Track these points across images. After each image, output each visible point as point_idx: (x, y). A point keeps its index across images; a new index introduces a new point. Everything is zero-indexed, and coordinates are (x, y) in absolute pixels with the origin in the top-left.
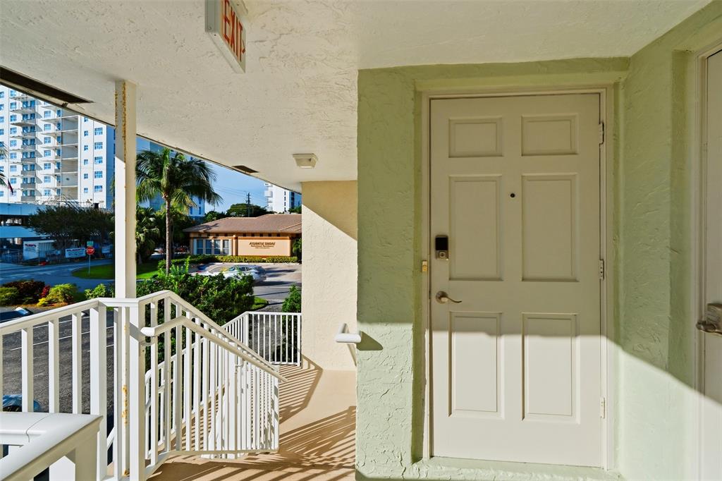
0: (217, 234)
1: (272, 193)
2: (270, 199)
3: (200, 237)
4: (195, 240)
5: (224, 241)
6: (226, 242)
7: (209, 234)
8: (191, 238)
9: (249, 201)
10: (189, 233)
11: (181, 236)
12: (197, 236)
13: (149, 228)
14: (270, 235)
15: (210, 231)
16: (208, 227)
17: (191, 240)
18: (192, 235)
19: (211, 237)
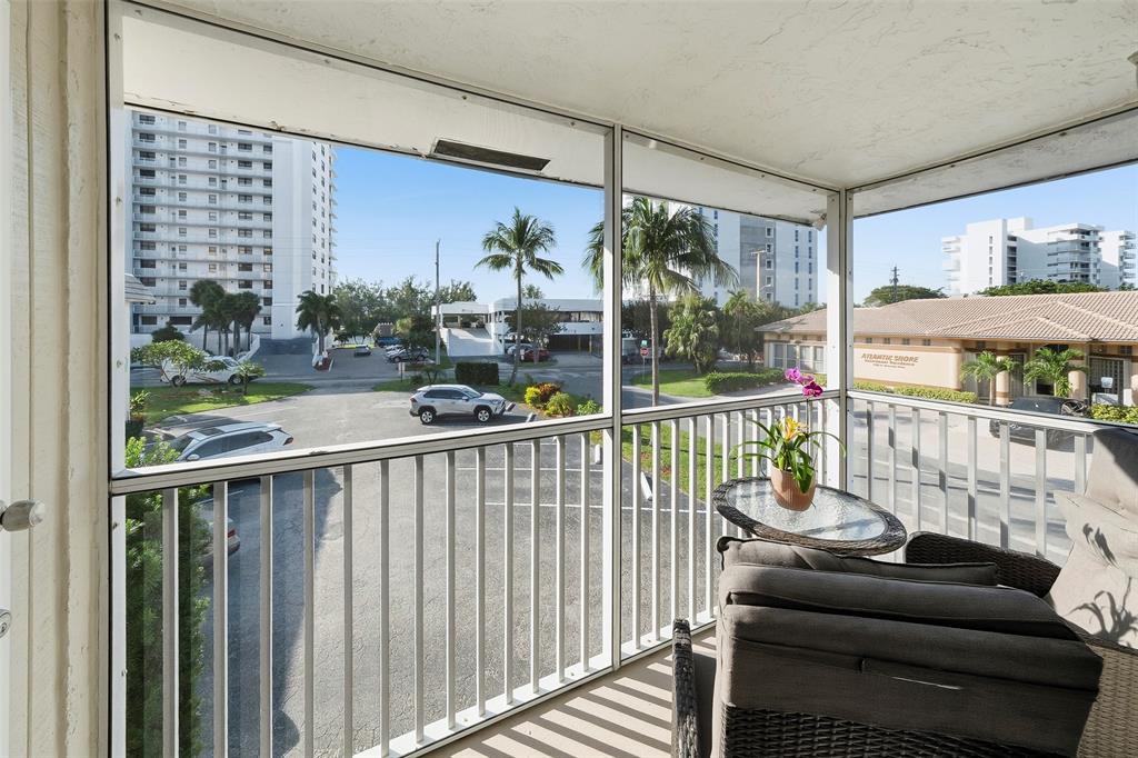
0: (805, 337)
1: (958, 263)
2: (953, 274)
3: (778, 342)
4: (772, 345)
5: (815, 348)
6: (818, 350)
7: (792, 336)
8: (765, 341)
9: (896, 280)
10: (762, 334)
11: (751, 336)
12: (775, 338)
13: (705, 326)
14: (906, 341)
15: (791, 331)
16: (788, 323)
17: (766, 345)
18: (767, 337)
19: (793, 342)
